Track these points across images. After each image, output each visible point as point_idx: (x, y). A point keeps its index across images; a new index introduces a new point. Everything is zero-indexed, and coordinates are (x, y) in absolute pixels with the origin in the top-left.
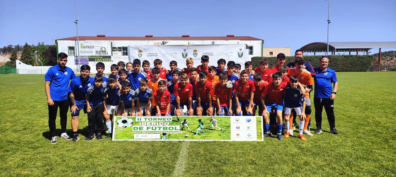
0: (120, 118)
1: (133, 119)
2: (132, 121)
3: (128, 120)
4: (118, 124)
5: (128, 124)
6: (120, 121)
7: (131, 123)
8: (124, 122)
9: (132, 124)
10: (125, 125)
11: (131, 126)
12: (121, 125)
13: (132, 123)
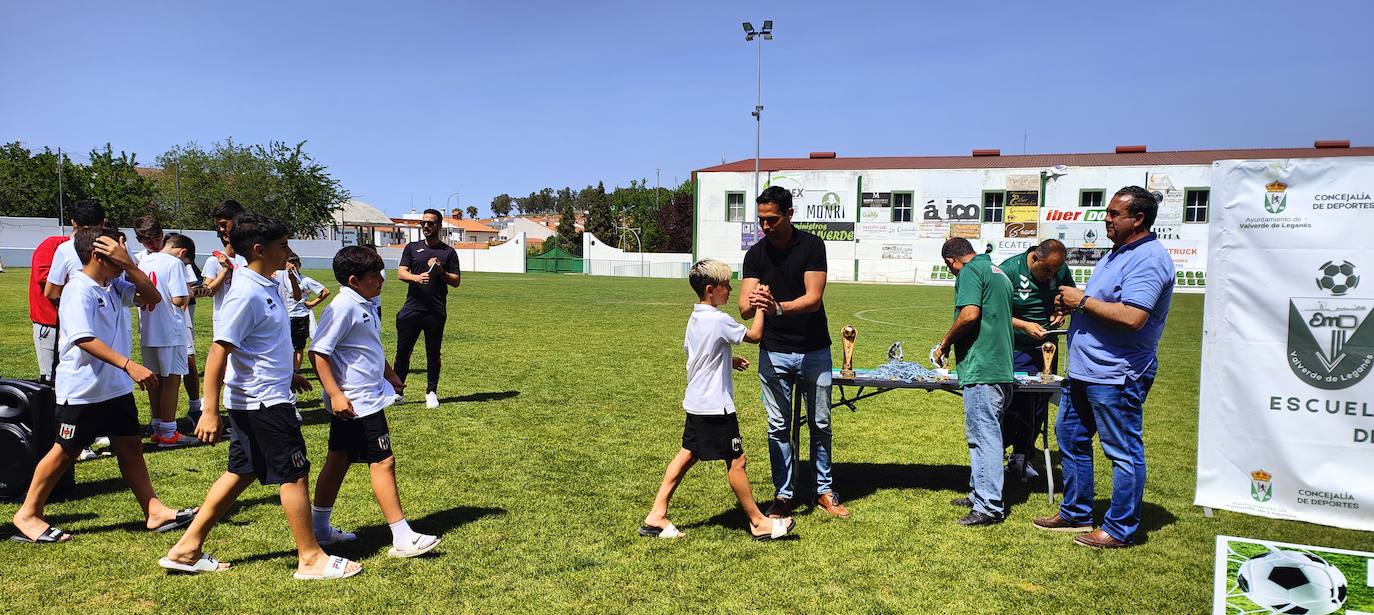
0: (1258, 551)
1: (1345, 567)
2: (1340, 579)
3: (1311, 569)
4: (1244, 584)
5: (1312, 594)
6: (1256, 571)
7: (1337, 593)
8: (1288, 577)
9: (1341, 598)
10: (1293, 598)
11: (1336, 607)
12: (1266, 593)
13: (1343, 591)
